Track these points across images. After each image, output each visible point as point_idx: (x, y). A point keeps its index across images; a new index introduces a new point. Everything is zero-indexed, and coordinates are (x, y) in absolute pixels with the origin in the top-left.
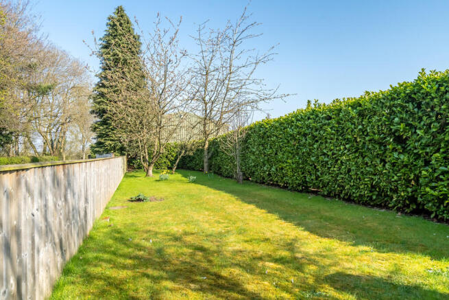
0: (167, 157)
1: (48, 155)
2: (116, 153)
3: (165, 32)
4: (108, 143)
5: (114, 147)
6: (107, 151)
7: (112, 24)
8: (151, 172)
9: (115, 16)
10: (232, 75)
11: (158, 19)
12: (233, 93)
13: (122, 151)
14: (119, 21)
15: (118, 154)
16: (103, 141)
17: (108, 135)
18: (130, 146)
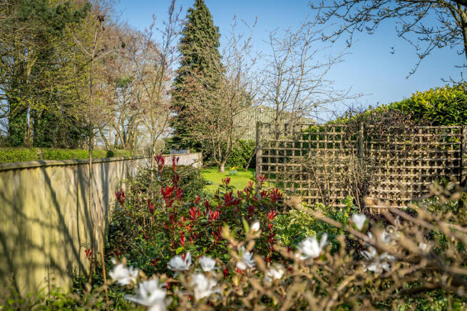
0: (243, 155)
1: (119, 149)
2: (192, 149)
3: (240, 37)
4: (185, 138)
5: (191, 143)
6: (184, 147)
7: (191, 17)
8: (223, 168)
9: (195, 9)
10: (304, 77)
11: (234, 22)
12: (306, 93)
13: (197, 147)
14: (198, 13)
15: (195, 151)
16: (180, 137)
17: (185, 131)
18: (205, 143)
